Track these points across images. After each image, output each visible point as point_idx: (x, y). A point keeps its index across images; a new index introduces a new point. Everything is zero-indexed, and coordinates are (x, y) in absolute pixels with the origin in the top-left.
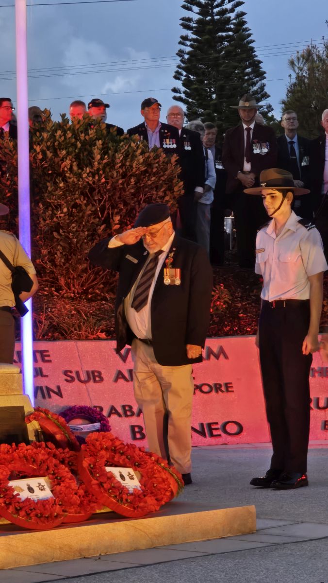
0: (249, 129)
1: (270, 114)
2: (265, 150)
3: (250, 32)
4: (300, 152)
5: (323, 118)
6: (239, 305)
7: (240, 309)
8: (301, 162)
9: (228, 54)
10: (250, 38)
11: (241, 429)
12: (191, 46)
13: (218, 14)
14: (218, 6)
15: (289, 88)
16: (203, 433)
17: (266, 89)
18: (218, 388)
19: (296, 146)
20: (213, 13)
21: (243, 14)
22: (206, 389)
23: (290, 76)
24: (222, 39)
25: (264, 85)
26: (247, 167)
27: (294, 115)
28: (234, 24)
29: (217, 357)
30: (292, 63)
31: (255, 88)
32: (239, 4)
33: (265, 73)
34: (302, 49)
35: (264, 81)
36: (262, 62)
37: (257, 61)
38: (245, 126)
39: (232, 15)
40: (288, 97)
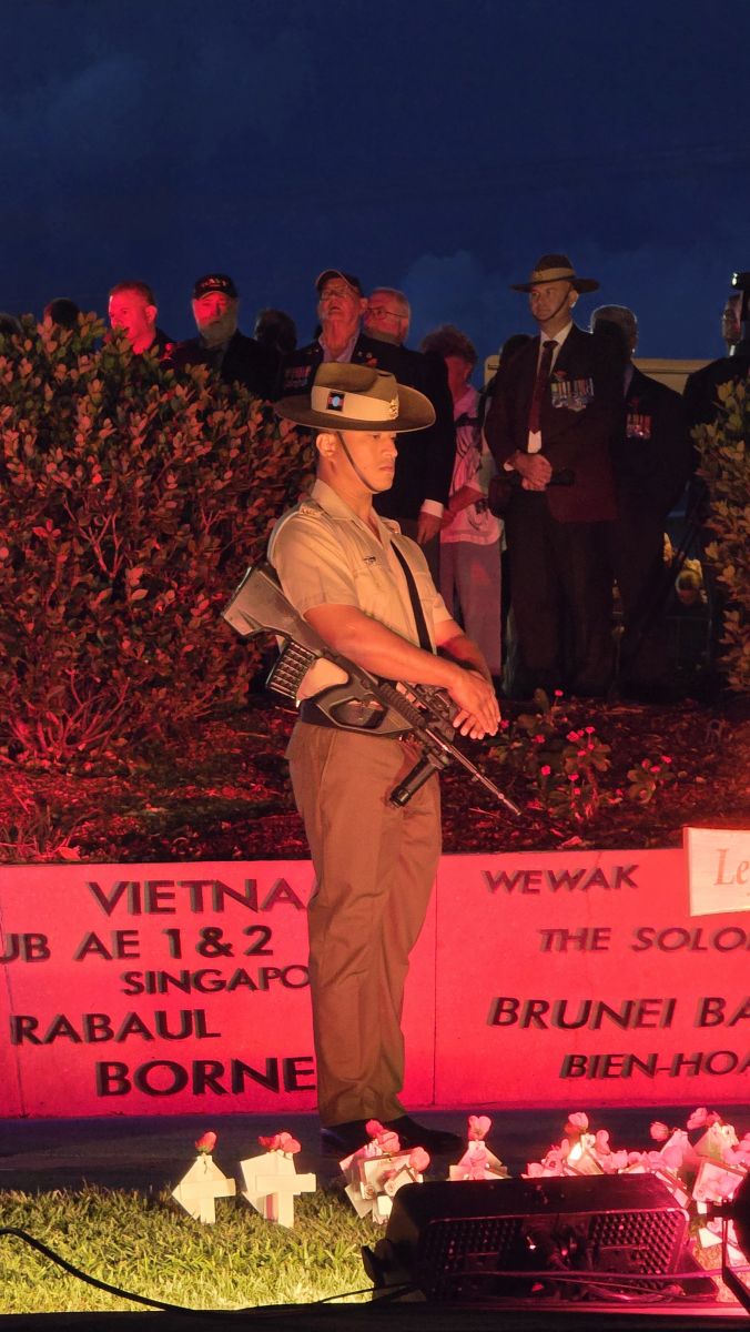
22: (296, 977)
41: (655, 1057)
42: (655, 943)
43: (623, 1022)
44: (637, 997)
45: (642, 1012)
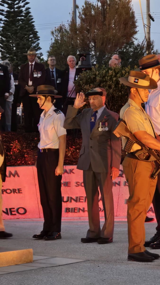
0: (32, 65)
1: (41, 58)
2: (39, 75)
3: (32, 17)
4: (56, 76)
5: (68, 60)
6: (25, 151)
7: (25, 153)
8: (57, 81)
9: (22, 28)
10: (33, 20)
11: (26, 211)
12: (4, 24)
13: (17, 8)
14: (17, 4)
15: (51, 45)
16: (7, 213)
17: (40, 46)
18: (14, 191)
19: (54, 73)
20: (14, 7)
21: (29, 8)
22: (9, 191)
23: (52, 39)
24: (19, 20)
25: (39, 43)
26: (30, 83)
27: (54, 58)
28: (25, 13)
29: (14, 176)
30: (53, 33)
31: (34, 45)
32: (27, 3)
33: (39, 37)
34: (58, 26)
35: (39, 41)
36: (38, 32)
37: (35, 31)
38: (30, 63)
39: (24, 9)
40: (50, 50)
41: (84, 208)
42: (80, 185)
43: (76, 201)
44: (78, 196)
45: (80, 199)
